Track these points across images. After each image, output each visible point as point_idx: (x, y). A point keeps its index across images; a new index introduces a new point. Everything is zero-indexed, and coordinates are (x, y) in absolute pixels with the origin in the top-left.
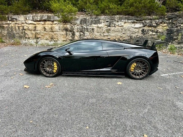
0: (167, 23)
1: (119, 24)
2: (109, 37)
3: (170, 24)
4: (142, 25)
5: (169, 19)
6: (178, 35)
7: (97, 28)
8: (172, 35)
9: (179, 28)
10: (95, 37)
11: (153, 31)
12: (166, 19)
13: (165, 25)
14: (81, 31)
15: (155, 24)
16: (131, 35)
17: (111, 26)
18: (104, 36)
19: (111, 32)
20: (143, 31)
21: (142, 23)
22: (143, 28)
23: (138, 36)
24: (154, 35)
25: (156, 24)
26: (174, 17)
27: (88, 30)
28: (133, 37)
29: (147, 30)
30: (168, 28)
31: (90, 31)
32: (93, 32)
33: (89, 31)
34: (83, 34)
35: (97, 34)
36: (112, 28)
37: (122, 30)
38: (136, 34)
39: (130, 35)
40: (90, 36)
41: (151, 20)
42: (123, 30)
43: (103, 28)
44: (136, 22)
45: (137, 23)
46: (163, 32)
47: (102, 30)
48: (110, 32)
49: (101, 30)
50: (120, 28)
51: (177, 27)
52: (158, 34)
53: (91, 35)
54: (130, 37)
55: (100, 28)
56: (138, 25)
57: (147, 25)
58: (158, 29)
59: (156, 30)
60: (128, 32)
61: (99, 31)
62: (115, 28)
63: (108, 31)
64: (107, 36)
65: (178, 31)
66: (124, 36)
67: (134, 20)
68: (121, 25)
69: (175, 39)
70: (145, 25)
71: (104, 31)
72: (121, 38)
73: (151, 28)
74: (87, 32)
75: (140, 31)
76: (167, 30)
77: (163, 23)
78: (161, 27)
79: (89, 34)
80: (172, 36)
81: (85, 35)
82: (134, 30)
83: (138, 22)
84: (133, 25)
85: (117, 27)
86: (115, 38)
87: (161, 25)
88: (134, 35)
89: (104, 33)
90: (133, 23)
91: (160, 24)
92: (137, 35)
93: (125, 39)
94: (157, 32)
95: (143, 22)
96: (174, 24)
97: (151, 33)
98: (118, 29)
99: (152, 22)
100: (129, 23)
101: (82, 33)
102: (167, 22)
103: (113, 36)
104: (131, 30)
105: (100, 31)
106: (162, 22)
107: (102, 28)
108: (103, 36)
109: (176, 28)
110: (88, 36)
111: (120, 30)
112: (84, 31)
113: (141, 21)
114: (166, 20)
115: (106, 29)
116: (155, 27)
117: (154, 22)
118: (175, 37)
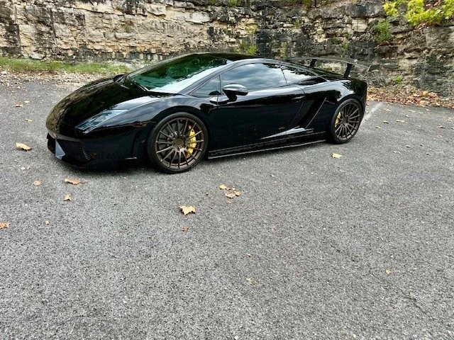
0: (254, 17)
1: (153, 10)
2: (132, 43)
3: (259, 19)
4: (206, 18)
5: (258, 9)
6: (279, 45)
7: (92, 15)
8: (268, 44)
9: (280, 30)
10: (89, 41)
11: (229, 34)
12: (253, 7)
13: (251, 21)
14: (39, 22)
15: (233, 18)
16: (187, 40)
17: (134, 12)
18: (118, 39)
19: (137, 31)
20: (211, 31)
21: (207, 11)
22: (211, 25)
23: (202, 45)
24: (233, 43)
25: (235, 17)
26: (266, 6)
27: (63, 19)
28: (192, 46)
29: (219, 31)
30: (258, 30)
31: (72, 23)
32: (82, 25)
33: (67, 22)
34: (48, 29)
35: (94, 32)
36: (139, 20)
37: (164, 26)
38: (197, 39)
39: (184, 41)
40: (73, 38)
41: (224, 6)
42: (166, 28)
43: (112, 16)
44: (192, 9)
45: (196, 10)
46: (248, 38)
47: (107, 22)
48: (133, 31)
49: (104, 21)
50: (157, 19)
51: (276, 28)
52: (241, 41)
53: (74, 33)
54: (183, 47)
55: (101, 15)
56: (199, 17)
57: (219, 18)
58: (238, 31)
59: (235, 32)
60: (179, 33)
61: (100, 25)
62: (144, 18)
63: (128, 26)
64: (127, 39)
65: (278, 37)
66: (171, 43)
67: (189, 3)
68: (161, 13)
69: (275, 54)
70: (214, 17)
71: (114, 26)
72: (163, 49)
73: (225, 27)
74: (62, 26)
75: (205, 33)
76: (257, 32)
77: (247, 16)
78: (243, 24)
79: (68, 31)
80: (268, 46)
81: (57, 34)
82: (192, 28)
83: (198, 8)
84: (187, 15)
85: (150, 19)
86: (148, 47)
87: (244, 20)
88: (193, 42)
89: (115, 30)
90: (187, 9)
91: (241, 18)
92: (200, 42)
93: (173, 50)
94: (237, 37)
95: (210, 10)
96: (267, 20)
97: (227, 38)
98: (154, 24)
99: (226, 13)
100: (177, 9)
101: (44, 29)
102: (255, 14)
103: (144, 41)
104: (185, 28)
105: (104, 25)
106: (245, 15)
107: (107, 16)
108: (114, 39)
109: (274, 30)
110: (68, 37)
111: (159, 26)
112: (52, 23)
113: (203, 5)
114: (253, 10)
115: (121, 21)
116: (233, 24)
117: (231, 12)
118: (274, 50)
